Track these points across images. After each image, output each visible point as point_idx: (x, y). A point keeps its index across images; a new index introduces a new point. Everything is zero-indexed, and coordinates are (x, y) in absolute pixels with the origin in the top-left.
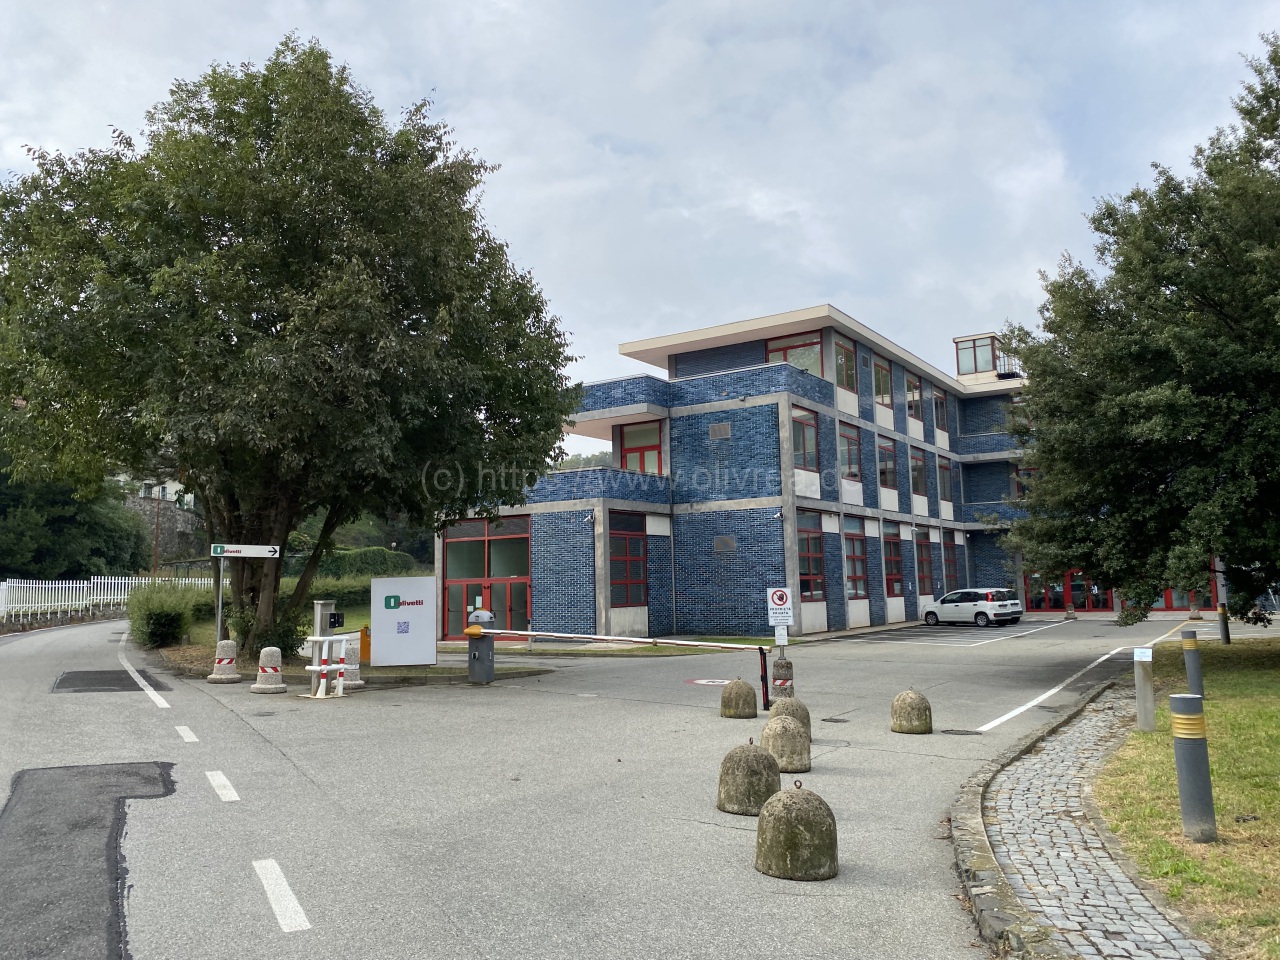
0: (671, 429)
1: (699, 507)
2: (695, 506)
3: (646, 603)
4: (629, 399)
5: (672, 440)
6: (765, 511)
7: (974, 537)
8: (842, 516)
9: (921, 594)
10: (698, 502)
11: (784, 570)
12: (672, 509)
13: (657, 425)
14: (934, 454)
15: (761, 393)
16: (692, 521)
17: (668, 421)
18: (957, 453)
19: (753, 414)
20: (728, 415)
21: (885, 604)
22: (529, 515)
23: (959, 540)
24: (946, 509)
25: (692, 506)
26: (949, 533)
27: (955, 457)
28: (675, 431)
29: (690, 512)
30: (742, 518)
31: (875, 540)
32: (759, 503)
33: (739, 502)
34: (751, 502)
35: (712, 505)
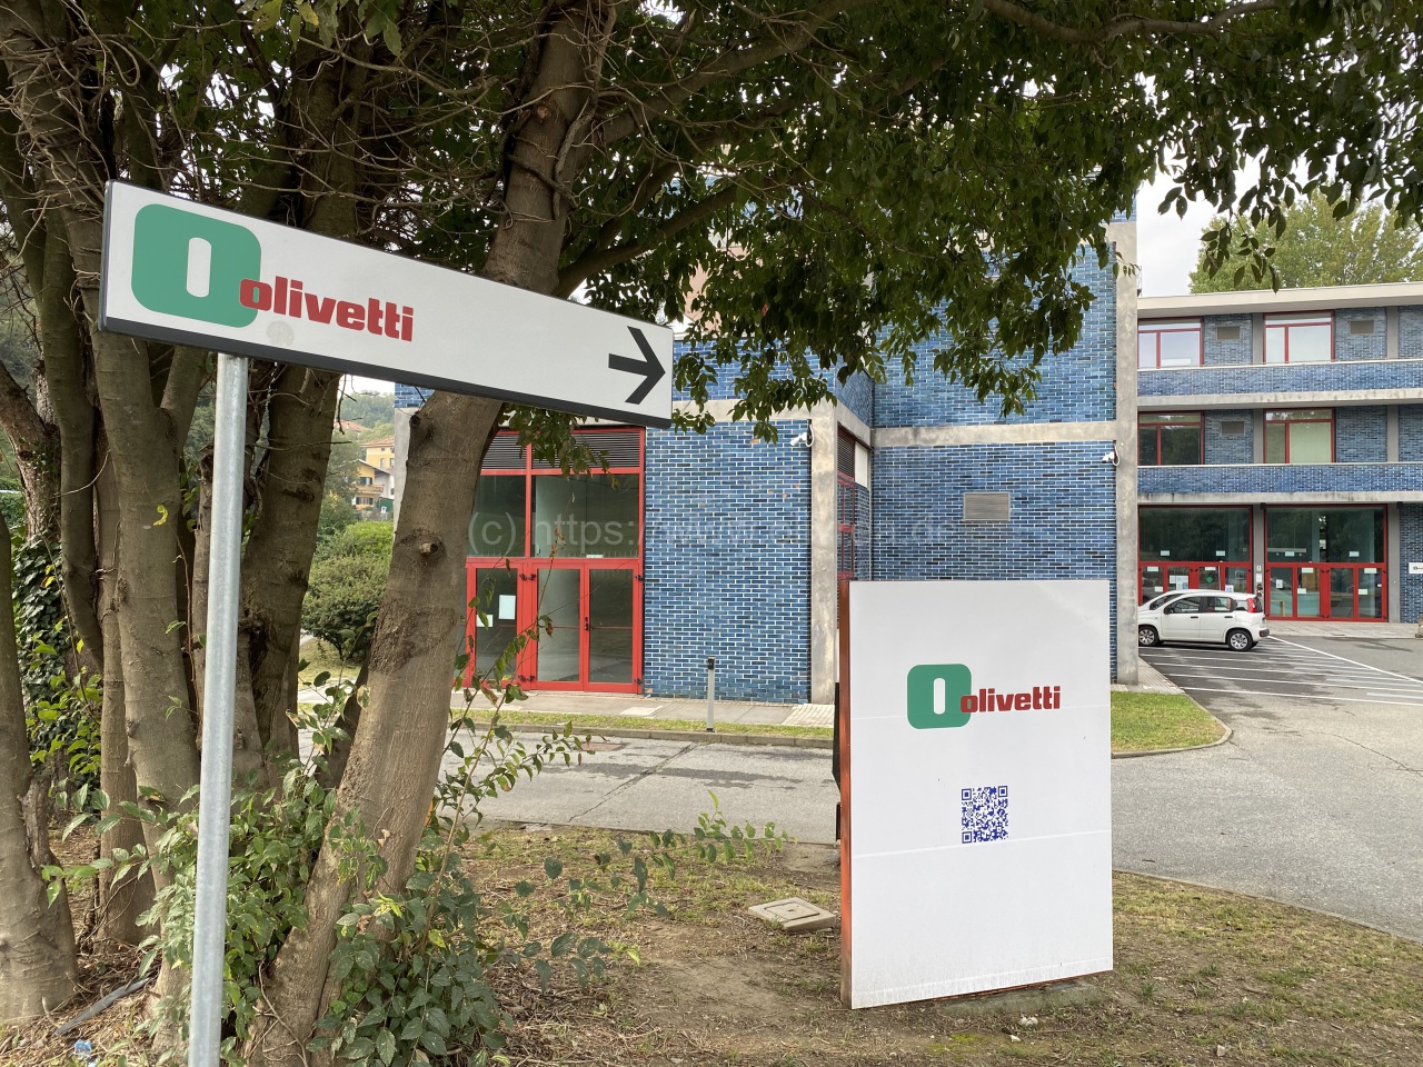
1: (933, 435)
2: (924, 433)
6: (1079, 449)
10: (929, 425)
11: (1113, 560)
12: (872, 436)
16: (914, 461)
25: (916, 433)
29: (912, 443)
30: (1026, 461)
32: (1064, 432)
33: (1022, 429)
34: (1049, 429)
35: (962, 434)
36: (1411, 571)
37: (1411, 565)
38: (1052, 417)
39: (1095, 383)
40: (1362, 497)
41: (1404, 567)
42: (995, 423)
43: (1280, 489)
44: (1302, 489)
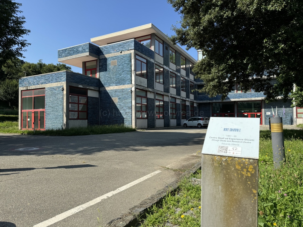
0: (100, 62)
1: (107, 88)
3: (87, 119)
4: (83, 51)
5: (100, 66)
6: (126, 89)
7: (199, 105)
8: (155, 93)
9: (182, 119)
11: (131, 108)
12: (99, 89)
13: (96, 61)
14: (189, 81)
15: (126, 50)
16: (105, 93)
17: (98, 60)
18: (196, 82)
19: (124, 57)
20: (116, 57)
21: (169, 121)
22: (45, 88)
23: (195, 105)
24: (192, 97)
25: (105, 88)
26: (192, 103)
27: (195, 82)
28: (101, 63)
30: (120, 92)
31: (167, 102)
32: (125, 86)
33: (119, 86)
34: (123, 86)
35: (111, 88)
36: (267, 114)
37: (267, 113)
38: (123, 84)
39: (129, 78)
40: (253, 99)
41: (265, 113)
42: (116, 86)
43: (237, 98)
44: (241, 98)
